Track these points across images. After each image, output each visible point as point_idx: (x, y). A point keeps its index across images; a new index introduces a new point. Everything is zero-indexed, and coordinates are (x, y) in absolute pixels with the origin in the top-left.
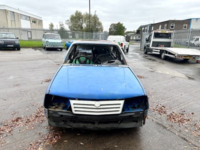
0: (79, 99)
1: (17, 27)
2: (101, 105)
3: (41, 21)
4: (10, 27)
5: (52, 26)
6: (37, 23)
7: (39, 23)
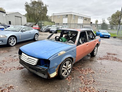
0: (25, 54)
1: (76, 23)
2: (29, 58)
3: (90, 19)
4: (72, 23)
5: (97, 21)
6: (87, 20)
7: (88, 21)
